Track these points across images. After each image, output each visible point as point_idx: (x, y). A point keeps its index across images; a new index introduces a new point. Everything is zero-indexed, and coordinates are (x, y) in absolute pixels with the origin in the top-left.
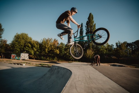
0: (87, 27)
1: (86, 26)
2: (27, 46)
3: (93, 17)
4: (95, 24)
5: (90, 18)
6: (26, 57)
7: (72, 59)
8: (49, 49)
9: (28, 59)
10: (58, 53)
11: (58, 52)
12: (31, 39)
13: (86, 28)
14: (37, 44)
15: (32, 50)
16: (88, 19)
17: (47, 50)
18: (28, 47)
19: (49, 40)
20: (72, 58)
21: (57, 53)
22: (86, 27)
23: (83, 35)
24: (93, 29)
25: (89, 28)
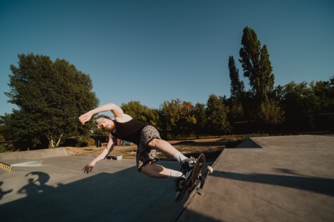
0: (245, 61)
1: (241, 59)
4: (265, 46)
5: (249, 39)
8: (176, 118)
10: (195, 123)
11: (194, 120)
12: (145, 108)
13: (241, 64)
14: (155, 114)
16: (242, 44)
17: (172, 120)
18: (141, 120)
19: (174, 103)
20: (225, 129)
21: (192, 122)
22: (241, 61)
23: (238, 79)
24: (263, 58)
25: (251, 61)
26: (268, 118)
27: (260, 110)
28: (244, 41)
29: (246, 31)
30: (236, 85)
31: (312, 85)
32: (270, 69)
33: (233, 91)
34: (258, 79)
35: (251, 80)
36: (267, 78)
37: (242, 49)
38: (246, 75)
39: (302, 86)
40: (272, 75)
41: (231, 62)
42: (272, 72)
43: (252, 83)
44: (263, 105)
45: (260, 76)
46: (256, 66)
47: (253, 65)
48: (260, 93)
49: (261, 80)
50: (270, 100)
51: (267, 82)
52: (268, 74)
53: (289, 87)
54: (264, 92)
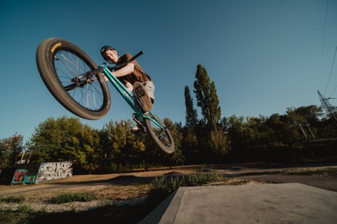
0: (198, 92)
1: (195, 90)
2: (68, 142)
4: (213, 83)
5: (201, 74)
6: (60, 171)
8: (122, 143)
9: (70, 175)
10: (143, 149)
11: (143, 147)
13: (195, 94)
15: (80, 152)
16: (196, 77)
18: (71, 144)
19: (124, 124)
21: (139, 149)
22: (195, 92)
23: (192, 107)
24: (212, 91)
25: (203, 93)
26: (217, 147)
28: (198, 75)
29: (199, 67)
30: (191, 113)
31: (247, 119)
32: (218, 102)
33: (188, 119)
34: (208, 108)
35: (203, 110)
36: (215, 109)
37: (196, 82)
38: (199, 105)
39: (241, 119)
40: (219, 108)
41: (187, 90)
42: (219, 105)
43: (204, 113)
44: (212, 133)
45: (210, 107)
46: (207, 98)
47: (204, 97)
48: (210, 122)
49: (211, 111)
50: (218, 130)
51: (215, 113)
52: (216, 106)
53: (232, 119)
54: (213, 121)
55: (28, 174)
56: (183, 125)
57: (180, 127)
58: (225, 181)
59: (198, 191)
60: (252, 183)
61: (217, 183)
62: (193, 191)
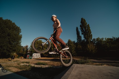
1: (81, 28)
3: (85, 20)
4: (88, 25)
5: (83, 22)
6: (38, 56)
7: (74, 54)
9: (40, 57)
13: (81, 30)
16: (81, 23)
18: (40, 48)
22: (80, 29)
23: (79, 35)
24: (88, 28)
25: (84, 29)
26: (90, 50)
27: (87, 47)
29: (82, 19)
30: (79, 37)
31: (105, 39)
32: (91, 32)
33: (78, 39)
34: (86, 35)
36: (90, 35)
37: (81, 25)
38: (82, 34)
39: (102, 39)
40: (91, 34)
41: (77, 29)
42: (91, 33)
43: (84, 37)
44: (88, 45)
45: (87, 35)
46: (86, 31)
47: (84, 30)
48: (87, 41)
49: (87, 36)
50: (91, 43)
51: (90, 37)
52: (90, 34)
53: (98, 39)
54: (89, 40)
55: (30, 56)
56: (76, 42)
57: (75, 43)
58: (92, 63)
59: (80, 66)
60: (105, 65)
61: (89, 64)
62: (78, 66)
